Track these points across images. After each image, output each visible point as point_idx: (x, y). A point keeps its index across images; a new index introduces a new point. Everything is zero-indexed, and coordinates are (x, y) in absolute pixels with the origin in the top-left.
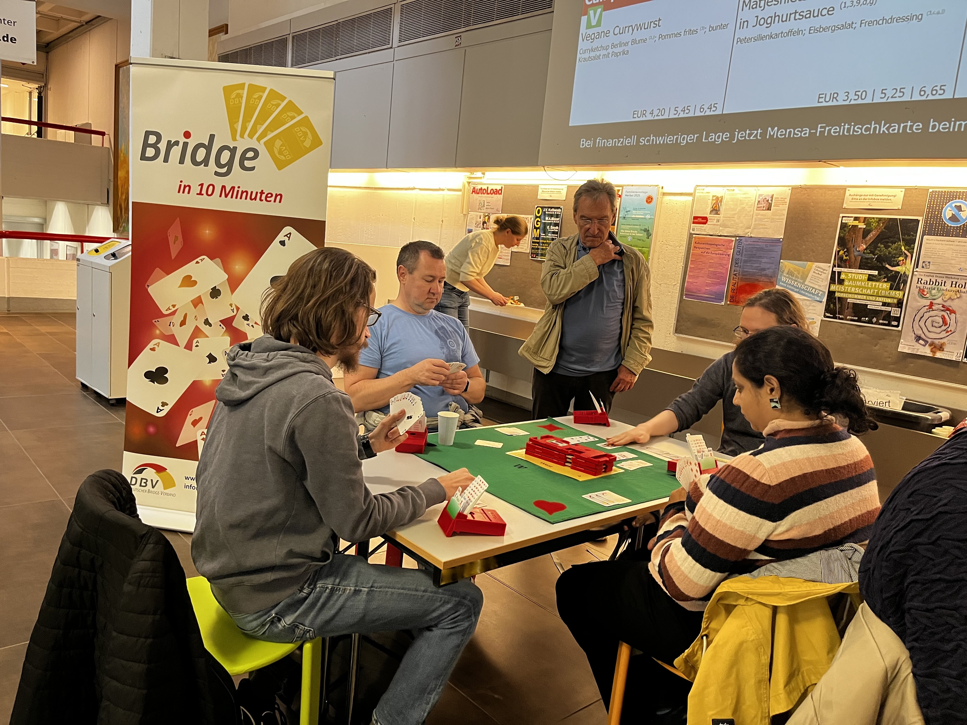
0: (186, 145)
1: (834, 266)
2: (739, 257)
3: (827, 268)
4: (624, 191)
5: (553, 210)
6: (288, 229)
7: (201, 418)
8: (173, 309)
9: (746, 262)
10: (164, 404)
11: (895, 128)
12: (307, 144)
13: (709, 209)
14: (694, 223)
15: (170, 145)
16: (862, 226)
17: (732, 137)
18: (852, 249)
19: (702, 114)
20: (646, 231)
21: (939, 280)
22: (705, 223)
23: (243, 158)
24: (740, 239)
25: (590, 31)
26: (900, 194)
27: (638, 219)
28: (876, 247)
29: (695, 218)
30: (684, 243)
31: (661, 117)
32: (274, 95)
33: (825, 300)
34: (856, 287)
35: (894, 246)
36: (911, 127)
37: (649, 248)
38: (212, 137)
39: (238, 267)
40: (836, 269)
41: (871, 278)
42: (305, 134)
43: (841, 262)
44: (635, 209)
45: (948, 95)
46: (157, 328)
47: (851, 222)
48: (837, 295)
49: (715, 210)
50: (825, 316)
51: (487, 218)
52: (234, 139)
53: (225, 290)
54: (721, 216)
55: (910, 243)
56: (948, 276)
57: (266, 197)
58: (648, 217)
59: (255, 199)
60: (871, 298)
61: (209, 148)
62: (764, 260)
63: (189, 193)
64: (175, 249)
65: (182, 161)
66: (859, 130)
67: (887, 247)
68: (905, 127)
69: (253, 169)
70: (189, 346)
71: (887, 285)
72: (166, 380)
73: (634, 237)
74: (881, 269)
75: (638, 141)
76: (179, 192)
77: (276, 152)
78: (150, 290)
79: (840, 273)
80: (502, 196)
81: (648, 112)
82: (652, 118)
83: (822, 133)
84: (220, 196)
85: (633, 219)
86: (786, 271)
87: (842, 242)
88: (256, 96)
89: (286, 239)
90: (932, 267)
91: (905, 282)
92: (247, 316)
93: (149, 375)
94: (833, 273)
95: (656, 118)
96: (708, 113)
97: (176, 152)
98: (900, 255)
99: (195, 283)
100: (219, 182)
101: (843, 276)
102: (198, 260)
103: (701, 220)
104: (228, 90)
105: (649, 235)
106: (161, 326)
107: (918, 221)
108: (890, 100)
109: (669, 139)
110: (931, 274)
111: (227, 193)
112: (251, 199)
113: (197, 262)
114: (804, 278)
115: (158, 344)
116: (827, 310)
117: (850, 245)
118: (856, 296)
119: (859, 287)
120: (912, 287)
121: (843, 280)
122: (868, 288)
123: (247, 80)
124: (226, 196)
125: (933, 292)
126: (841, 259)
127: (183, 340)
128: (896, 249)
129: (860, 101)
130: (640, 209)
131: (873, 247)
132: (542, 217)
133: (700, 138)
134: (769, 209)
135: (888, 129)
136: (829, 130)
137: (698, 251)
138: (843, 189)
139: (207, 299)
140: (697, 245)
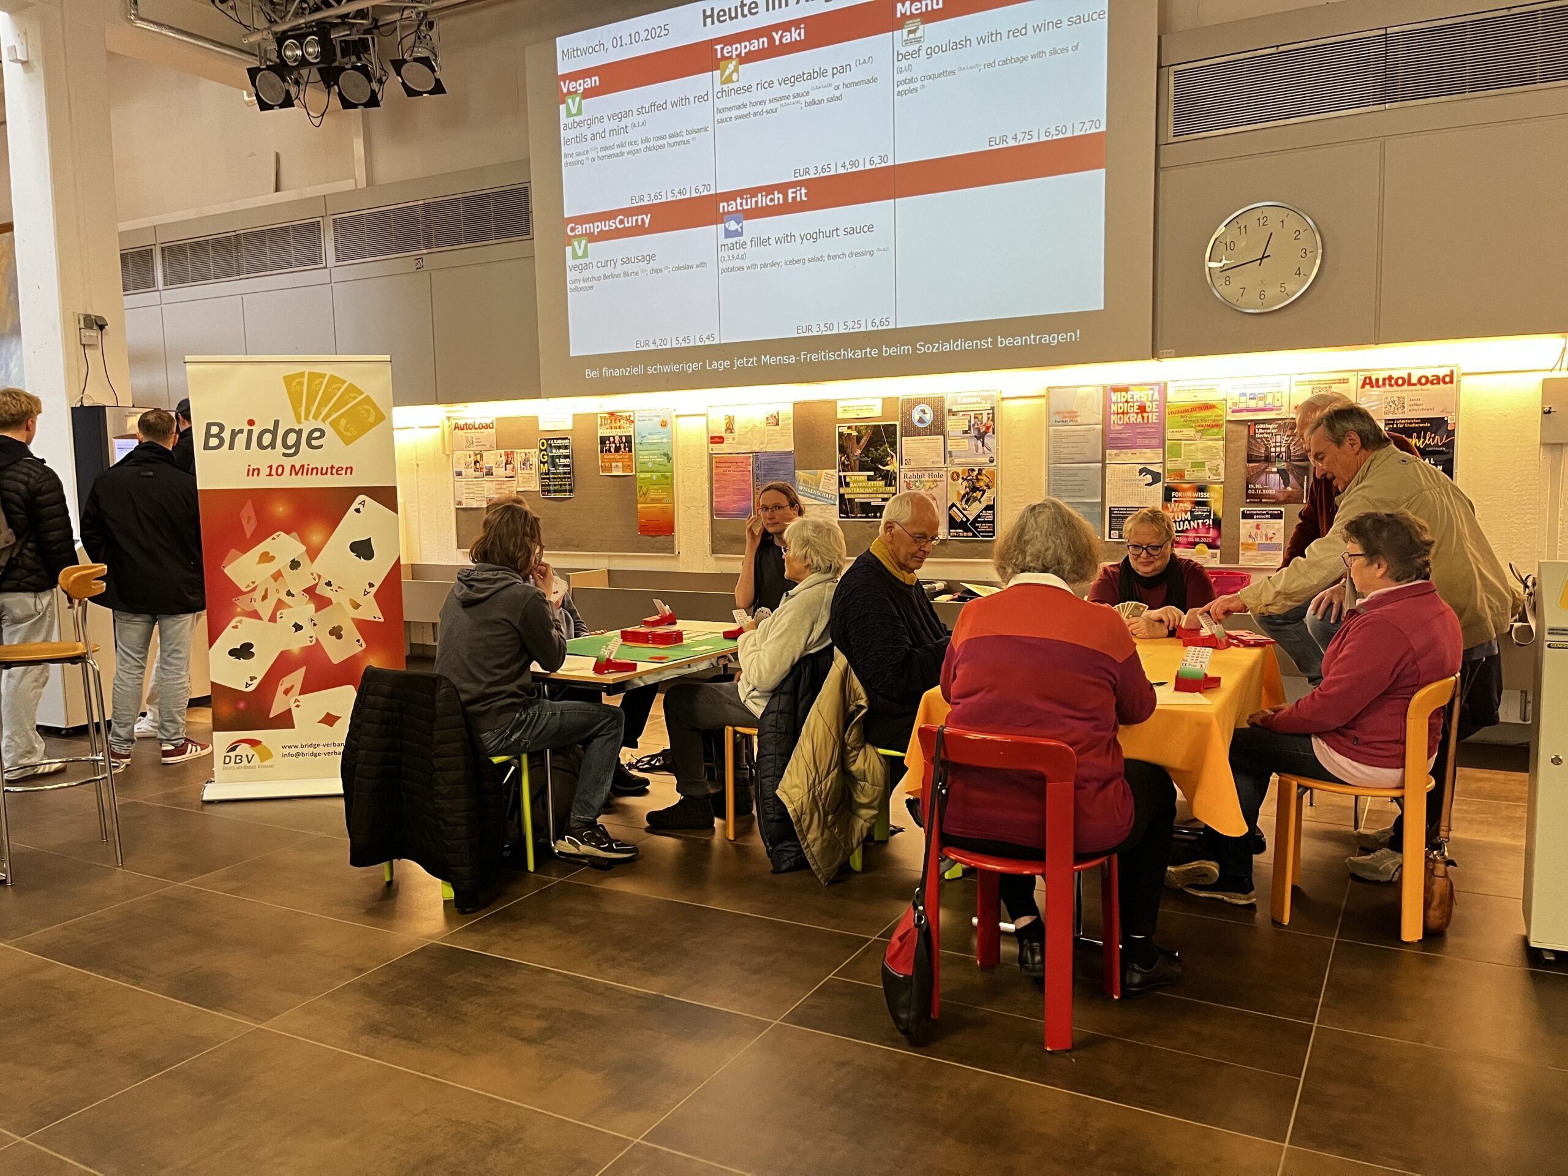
0: (250, 432)
1: (839, 471)
2: (759, 472)
3: (835, 473)
4: (636, 415)
5: (560, 441)
6: (361, 498)
7: (292, 687)
8: (253, 586)
9: (765, 475)
10: (252, 679)
11: (859, 354)
12: (371, 419)
13: (724, 429)
14: (712, 443)
15: (234, 434)
16: (855, 433)
17: (732, 364)
18: (851, 455)
19: (702, 344)
20: (666, 455)
21: (920, 474)
22: (722, 442)
23: (310, 438)
24: (756, 454)
25: (578, 262)
26: (879, 404)
27: (654, 444)
28: (869, 451)
29: (712, 438)
30: (706, 463)
31: (664, 347)
32: (333, 379)
33: (837, 502)
34: (859, 487)
35: (882, 449)
36: (870, 352)
37: (672, 472)
38: (277, 423)
39: (316, 538)
40: (842, 474)
41: (869, 478)
42: (368, 411)
43: (845, 467)
44: (651, 434)
45: (892, 326)
46: (238, 606)
47: (846, 431)
48: (846, 496)
49: (730, 429)
50: (840, 517)
51: (479, 456)
52: (299, 422)
53: (305, 561)
54: (736, 434)
55: (893, 445)
56: (926, 469)
57: (337, 471)
58: (665, 440)
59: (326, 473)
60: (872, 496)
61: (274, 433)
62: (781, 472)
63: (258, 475)
64: (249, 529)
65: (248, 447)
66: (833, 356)
67: (877, 450)
68: (866, 353)
69: (321, 447)
70: (273, 619)
71: (882, 483)
72: (252, 655)
73: (654, 462)
74: (876, 469)
75: (646, 370)
76: (248, 475)
77: (343, 431)
78: (226, 571)
79: (845, 477)
80: (494, 430)
81: (651, 341)
82: (655, 348)
83: (805, 359)
84: (291, 474)
85: (650, 444)
86: (802, 480)
87: (842, 450)
88: (317, 382)
89: (361, 506)
90: (912, 463)
91: (895, 479)
92: (329, 582)
93: (232, 653)
94: (840, 477)
95: (659, 347)
96: (707, 343)
97: (241, 439)
98: (888, 456)
99: (273, 558)
100: (288, 462)
101: (848, 480)
102: (274, 536)
103: (717, 440)
104: (288, 380)
105: (669, 459)
106: (241, 603)
107: (895, 425)
108: (851, 331)
109: (675, 368)
110: (912, 470)
111: (297, 470)
112: (322, 474)
113: (274, 539)
114: (818, 485)
115: (240, 621)
116: (841, 511)
117: (849, 451)
118: (861, 496)
119: (862, 487)
120: (901, 481)
121: (849, 483)
122: (868, 488)
123: (307, 369)
124: (296, 474)
125: (917, 484)
126: (843, 463)
127: (266, 615)
128: (884, 451)
129: (829, 332)
130: (657, 433)
131: (866, 451)
132: (549, 450)
133: (704, 366)
134: (777, 424)
135: (854, 354)
136: (811, 357)
137: (720, 470)
138: (835, 402)
139: (287, 572)
140: (719, 465)
